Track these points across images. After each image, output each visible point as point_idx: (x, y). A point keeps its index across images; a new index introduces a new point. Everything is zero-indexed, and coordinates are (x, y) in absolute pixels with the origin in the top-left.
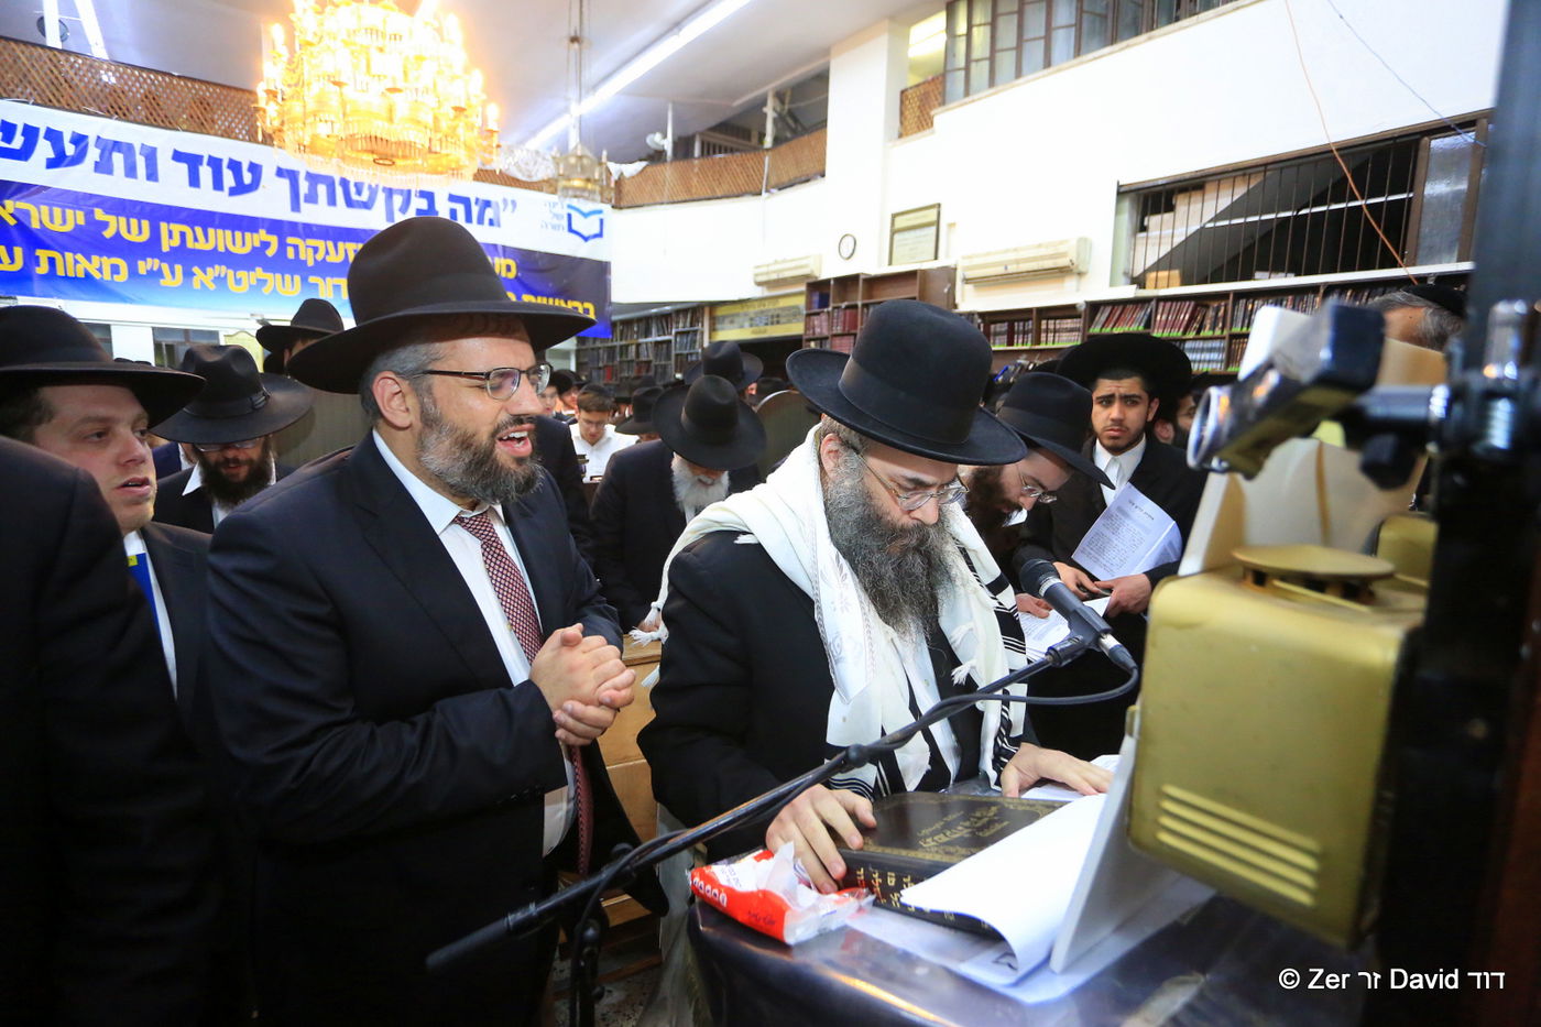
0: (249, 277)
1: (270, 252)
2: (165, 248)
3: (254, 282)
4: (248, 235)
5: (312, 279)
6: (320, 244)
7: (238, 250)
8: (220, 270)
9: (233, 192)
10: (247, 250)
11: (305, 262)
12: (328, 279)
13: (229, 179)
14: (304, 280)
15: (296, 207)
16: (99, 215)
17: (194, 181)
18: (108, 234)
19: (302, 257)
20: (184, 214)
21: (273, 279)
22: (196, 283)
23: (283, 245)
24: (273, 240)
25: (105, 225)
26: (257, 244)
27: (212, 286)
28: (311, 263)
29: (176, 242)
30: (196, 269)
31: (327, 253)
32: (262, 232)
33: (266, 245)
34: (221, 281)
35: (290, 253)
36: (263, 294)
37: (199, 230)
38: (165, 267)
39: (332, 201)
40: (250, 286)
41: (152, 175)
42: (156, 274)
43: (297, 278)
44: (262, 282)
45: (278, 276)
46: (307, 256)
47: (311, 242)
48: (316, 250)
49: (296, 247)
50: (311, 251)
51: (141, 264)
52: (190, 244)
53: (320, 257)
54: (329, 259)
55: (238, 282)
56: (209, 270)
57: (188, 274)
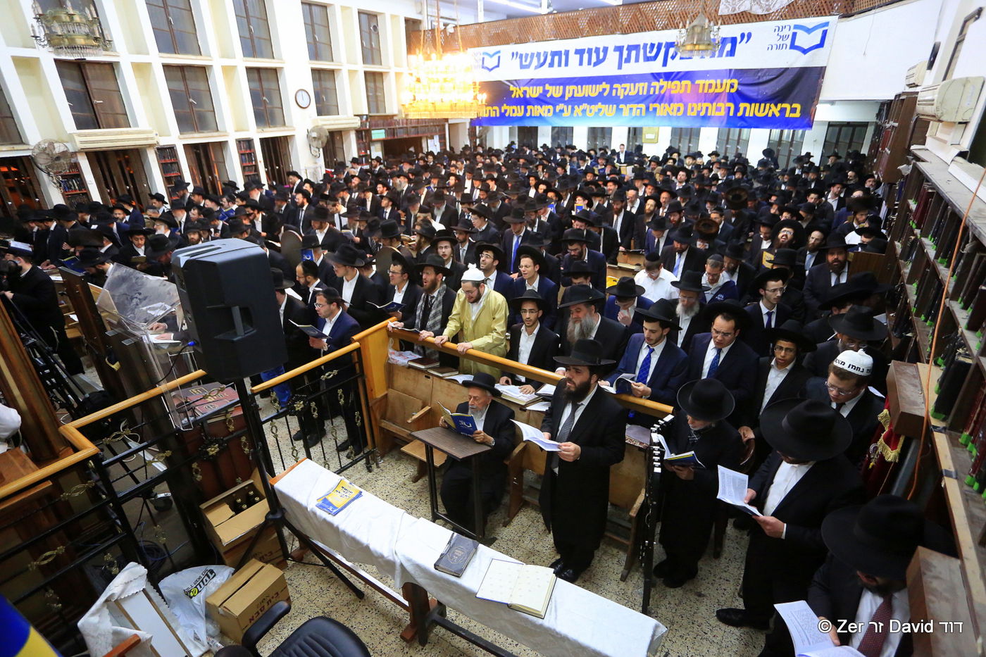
0: (595, 108)
1: (605, 94)
2: (566, 99)
3: (597, 111)
4: (598, 86)
5: (621, 106)
6: (627, 85)
7: (594, 95)
8: (585, 106)
9: (595, 64)
10: (597, 94)
11: (619, 97)
12: (628, 105)
13: (594, 59)
14: (617, 107)
15: (620, 67)
16: (548, 87)
17: (581, 64)
18: (548, 95)
19: (618, 95)
20: (575, 81)
21: (604, 107)
22: (575, 115)
23: (611, 89)
24: (608, 87)
25: (548, 91)
26: (601, 90)
27: (580, 114)
28: (622, 97)
29: (570, 95)
30: (576, 107)
31: (630, 90)
32: (604, 83)
33: (604, 90)
34: (584, 111)
35: (614, 94)
36: (599, 116)
37: (579, 87)
38: (566, 106)
39: (637, 60)
40: (596, 113)
41: (566, 64)
42: (562, 111)
43: (615, 106)
44: (600, 110)
45: (607, 106)
46: (621, 94)
47: (624, 85)
48: (625, 89)
49: (617, 89)
50: (623, 90)
51: (557, 107)
52: (575, 95)
53: (626, 94)
54: (630, 94)
55: (591, 111)
56: (581, 106)
57: (573, 109)
